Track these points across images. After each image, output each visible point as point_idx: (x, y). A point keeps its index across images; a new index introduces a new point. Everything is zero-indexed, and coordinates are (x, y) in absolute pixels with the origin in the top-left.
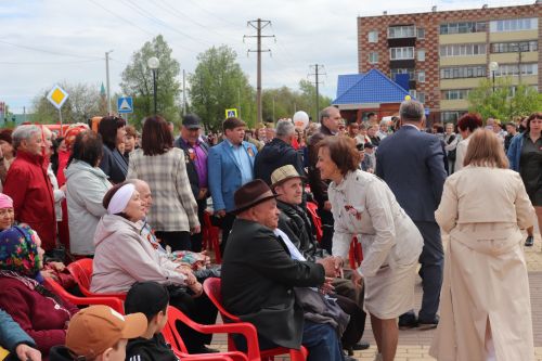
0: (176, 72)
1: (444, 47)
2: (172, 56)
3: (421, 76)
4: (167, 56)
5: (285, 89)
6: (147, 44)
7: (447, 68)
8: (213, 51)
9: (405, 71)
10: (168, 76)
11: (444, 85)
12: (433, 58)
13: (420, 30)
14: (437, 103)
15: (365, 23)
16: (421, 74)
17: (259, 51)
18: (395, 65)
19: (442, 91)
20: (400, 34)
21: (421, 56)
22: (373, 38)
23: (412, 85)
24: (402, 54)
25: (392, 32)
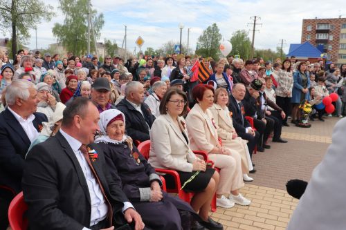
0: (220, 39)
1: (342, 34)
2: (219, 32)
3: (330, 47)
4: (217, 32)
5: (269, 50)
6: (209, 27)
7: (343, 44)
8: (239, 32)
9: (322, 44)
10: (217, 40)
11: (341, 52)
12: (337, 39)
13: (332, 26)
14: (336, 60)
15: (306, 22)
16: (330, 46)
17: (254, 31)
18: (318, 41)
19: (339, 54)
20: (322, 27)
21: (331, 38)
22: (309, 29)
23: (325, 51)
24: (322, 37)
25: (318, 26)
